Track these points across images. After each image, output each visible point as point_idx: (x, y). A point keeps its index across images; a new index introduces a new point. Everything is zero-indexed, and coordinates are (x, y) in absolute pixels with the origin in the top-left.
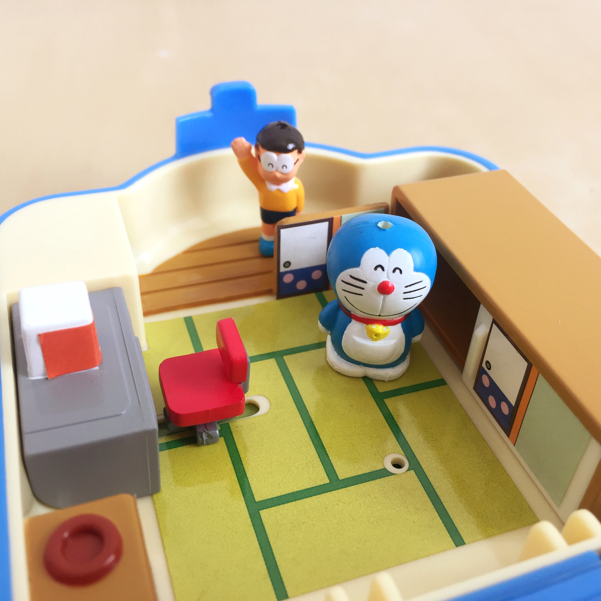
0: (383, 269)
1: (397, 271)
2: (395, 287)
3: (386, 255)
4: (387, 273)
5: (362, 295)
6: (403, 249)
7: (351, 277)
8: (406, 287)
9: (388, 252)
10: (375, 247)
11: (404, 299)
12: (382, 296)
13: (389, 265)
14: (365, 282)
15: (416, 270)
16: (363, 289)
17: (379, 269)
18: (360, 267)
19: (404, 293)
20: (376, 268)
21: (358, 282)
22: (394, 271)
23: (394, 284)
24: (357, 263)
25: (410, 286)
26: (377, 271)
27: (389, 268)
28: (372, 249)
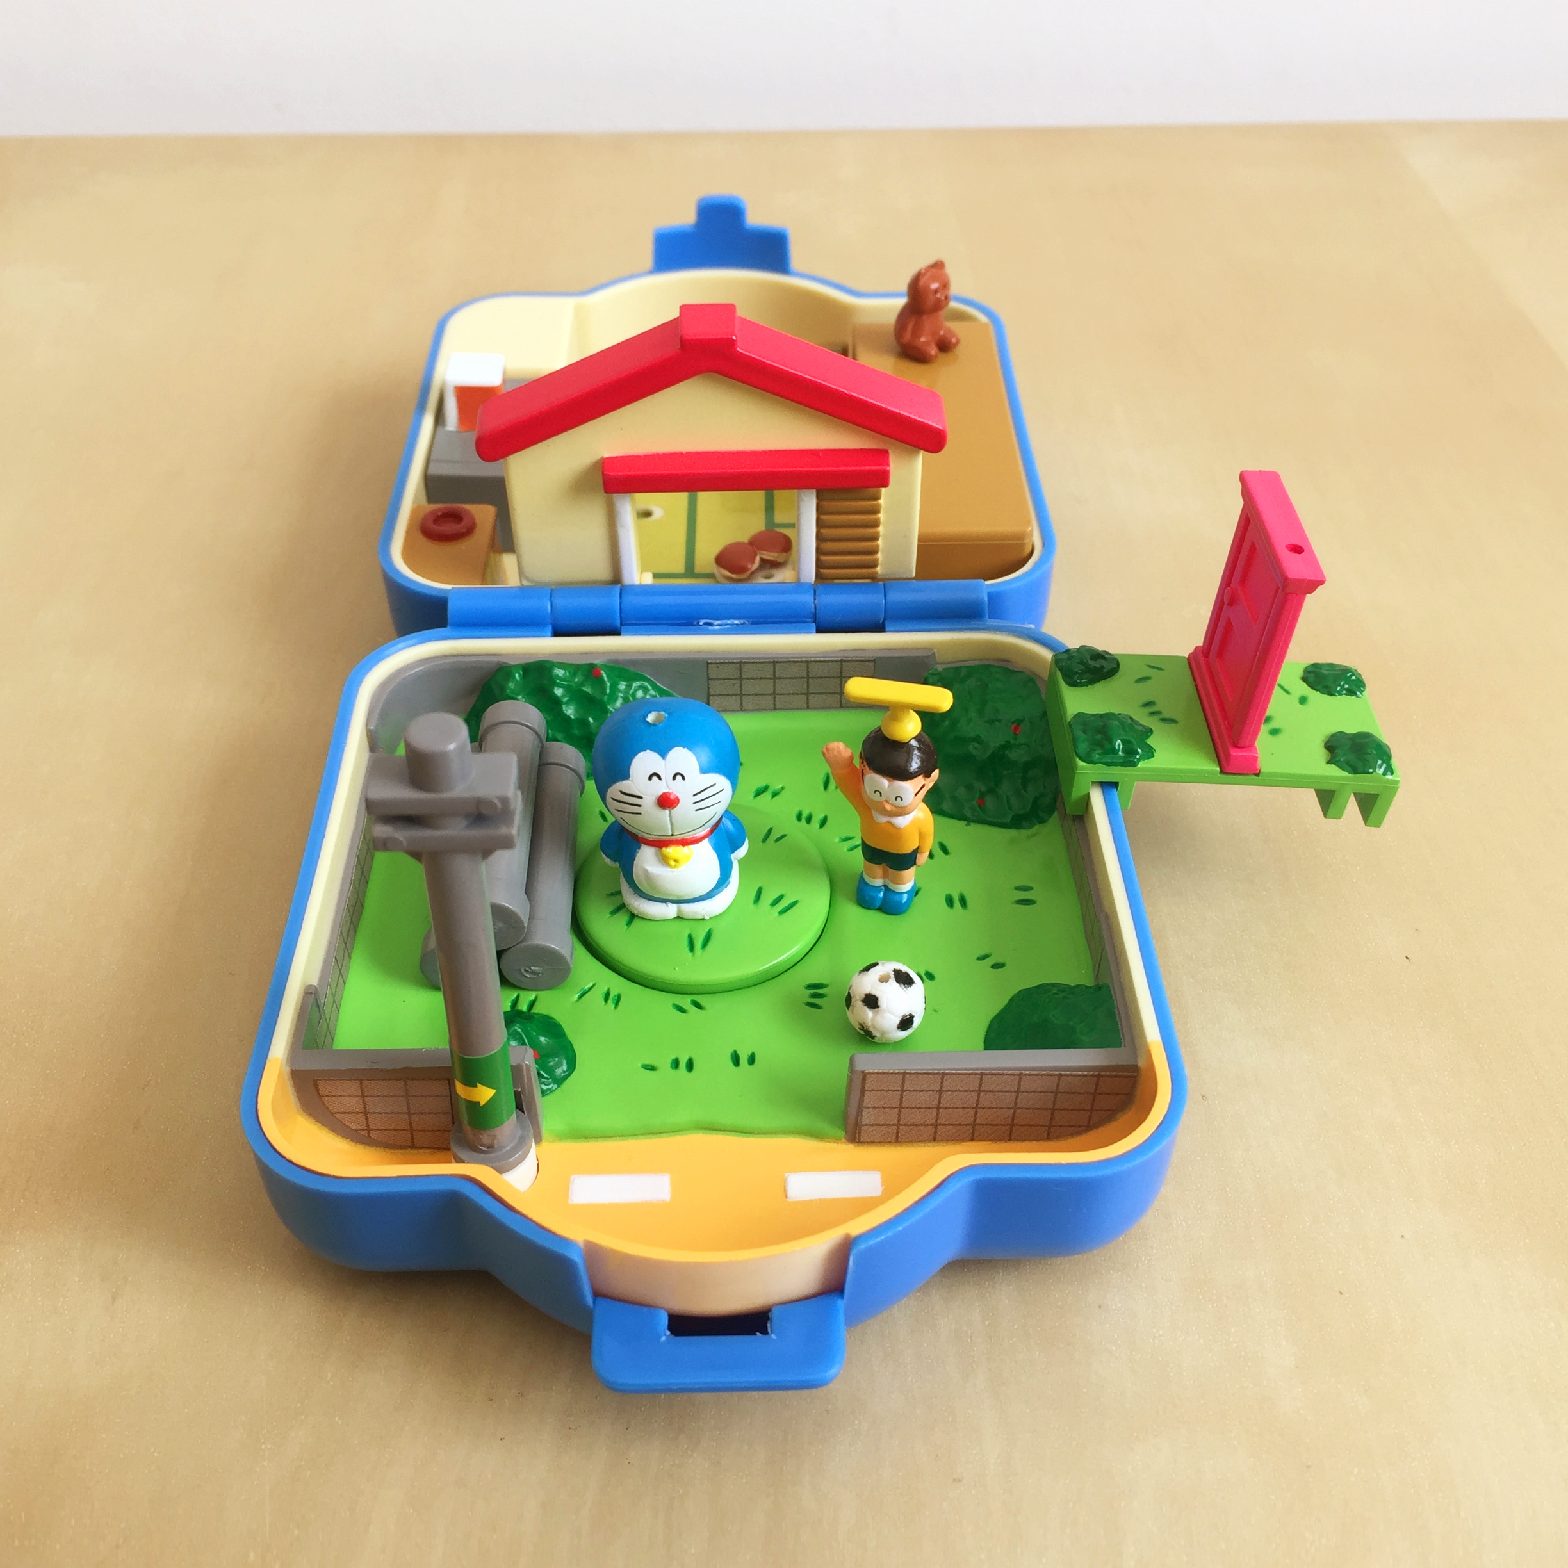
0: (659, 778)
1: (679, 777)
2: (680, 798)
3: (661, 758)
4: (666, 782)
5: (640, 814)
6: (681, 748)
7: (622, 792)
8: (695, 795)
9: (663, 755)
10: (646, 751)
11: (697, 810)
12: (667, 811)
13: (666, 772)
14: (641, 798)
15: (704, 771)
16: (640, 806)
17: (655, 778)
18: (630, 778)
19: (695, 803)
20: (650, 778)
21: (631, 798)
22: (674, 778)
23: (678, 795)
24: (626, 776)
25: (700, 793)
26: (652, 781)
27: (667, 775)
28: (642, 753)
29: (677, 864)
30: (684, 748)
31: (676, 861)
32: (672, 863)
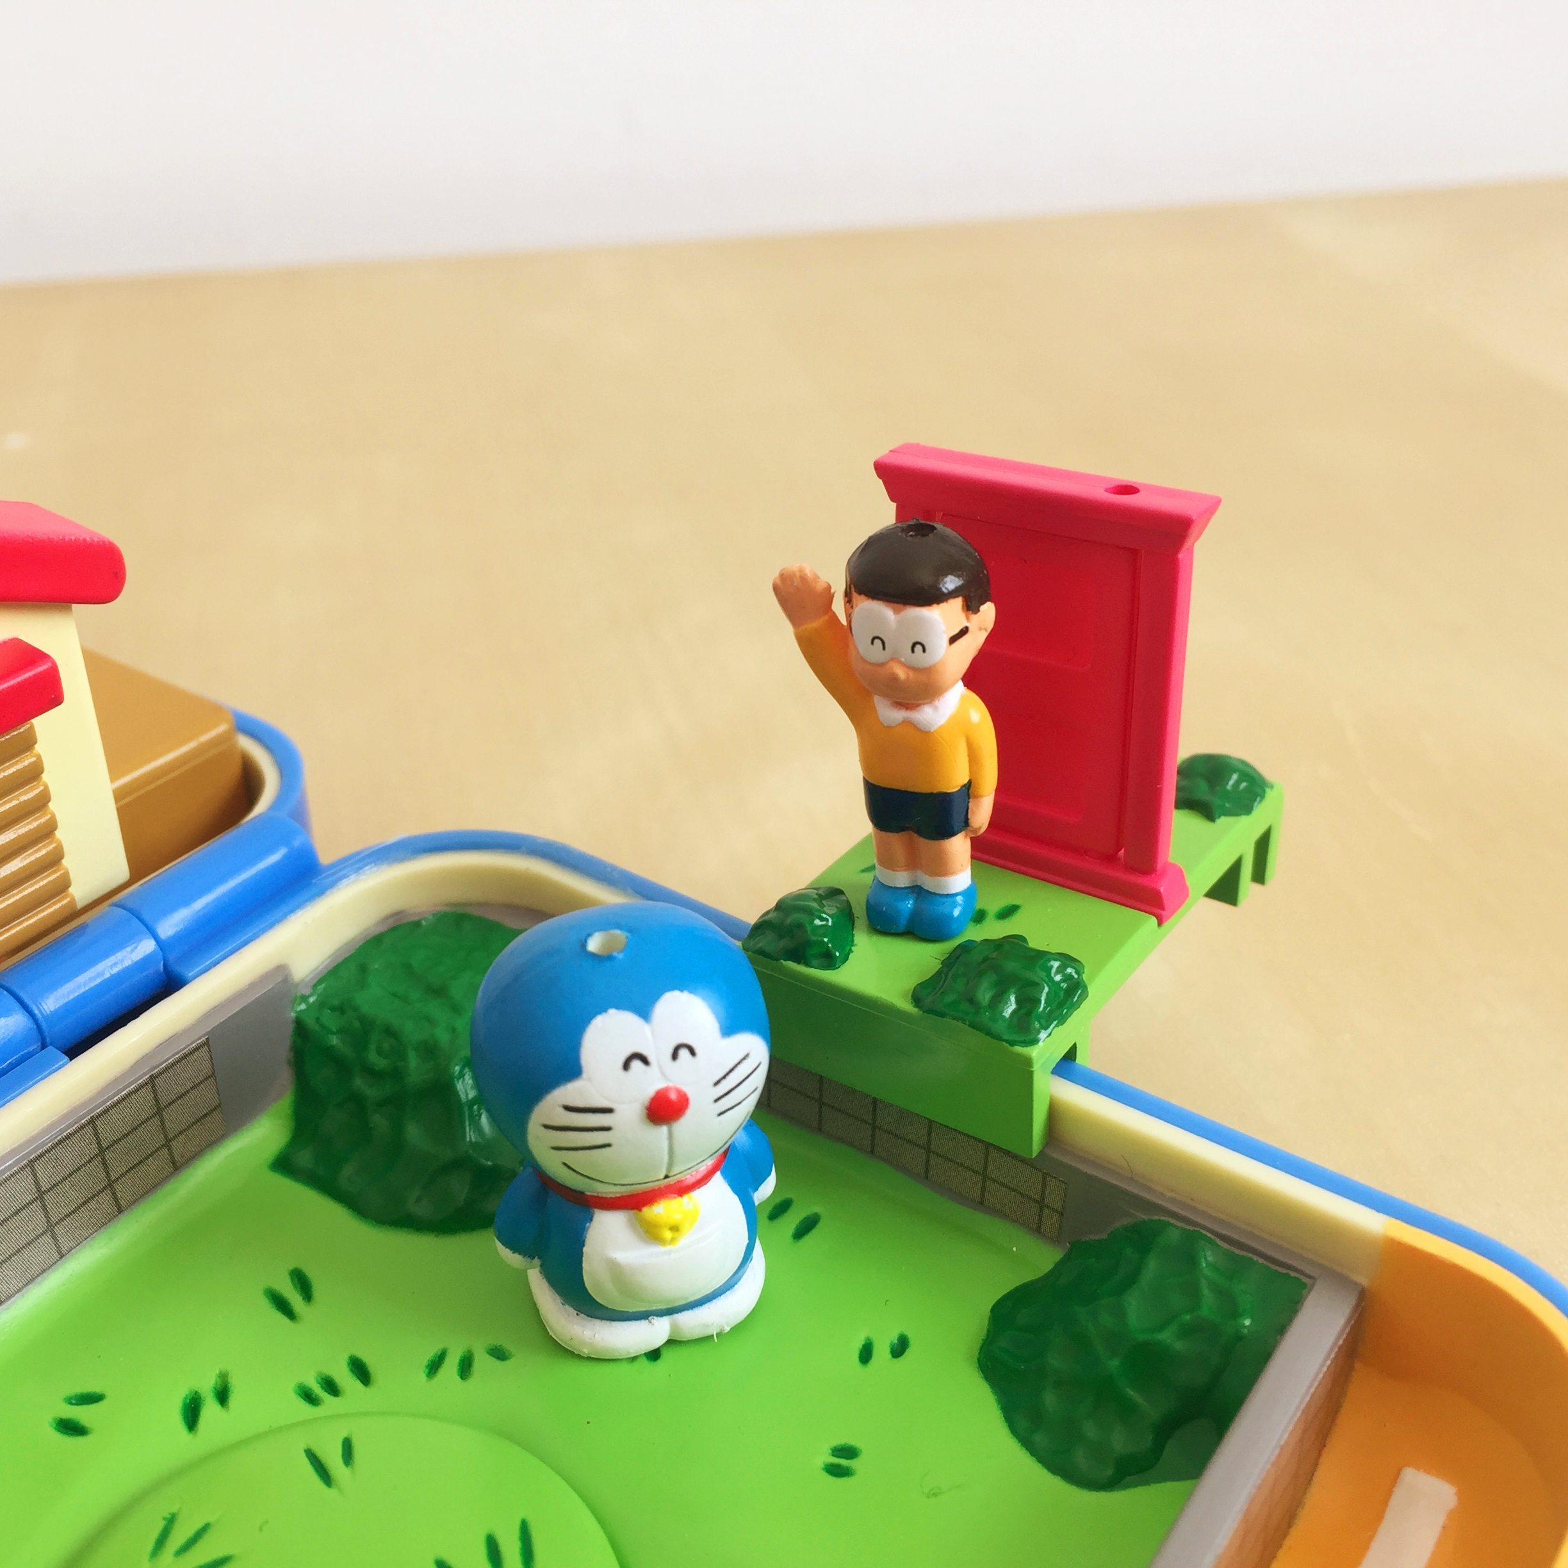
2: (689, 1095)
3: (640, 1020)
4: (660, 1067)
11: (718, 1115)
19: (715, 1101)
21: (589, 1115)
23: (684, 1090)
26: (630, 1072)
29: (676, 1234)
30: (682, 991)
31: (675, 1229)
32: (668, 1235)
